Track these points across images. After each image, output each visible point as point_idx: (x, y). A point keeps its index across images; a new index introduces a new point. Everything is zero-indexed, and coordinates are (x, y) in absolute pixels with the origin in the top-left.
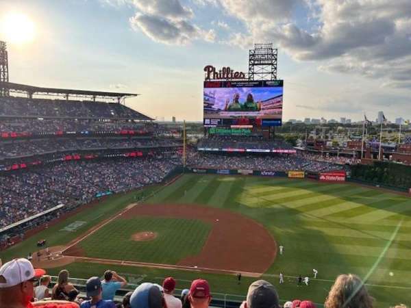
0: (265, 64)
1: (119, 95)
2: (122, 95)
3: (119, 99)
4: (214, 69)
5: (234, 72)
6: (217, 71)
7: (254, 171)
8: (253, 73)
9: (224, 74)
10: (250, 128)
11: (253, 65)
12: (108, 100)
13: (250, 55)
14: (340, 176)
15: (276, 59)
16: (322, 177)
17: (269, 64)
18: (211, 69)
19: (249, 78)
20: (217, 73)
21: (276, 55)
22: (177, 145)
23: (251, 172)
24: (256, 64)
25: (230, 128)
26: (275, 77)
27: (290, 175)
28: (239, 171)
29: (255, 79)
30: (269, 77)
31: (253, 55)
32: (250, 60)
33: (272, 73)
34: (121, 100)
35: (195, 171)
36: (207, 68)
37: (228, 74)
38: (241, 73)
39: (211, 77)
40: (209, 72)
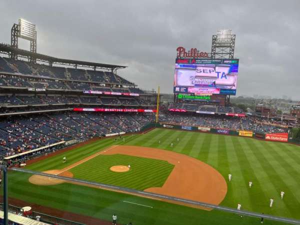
0: (225, 47)
1: (113, 67)
2: (116, 66)
3: (112, 70)
4: (184, 50)
5: (200, 52)
6: (187, 51)
7: (211, 129)
8: (215, 54)
9: (191, 54)
10: (210, 96)
11: (215, 47)
12: (104, 70)
13: (213, 39)
14: (283, 137)
15: (234, 43)
16: (268, 137)
17: (228, 47)
18: (182, 50)
19: (212, 56)
21: (234, 39)
23: (209, 129)
24: (218, 47)
25: (194, 95)
26: (233, 57)
27: (240, 134)
28: (199, 128)
29: (216, 58)
30: (227, 57)
31: (215, 39)
32: (213, 43)
33: (230, 54)
34: (114, 71)
35: (164, 126)
36: (179, 49)
37: (195, 53)
38: (206, 53)
39: (182, 55)
40: (180, 52)
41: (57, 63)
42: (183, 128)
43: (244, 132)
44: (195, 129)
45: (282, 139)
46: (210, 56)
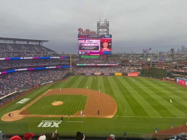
0: (104, 28)
1: (40, 41)
2: (41, 41)
3: (40, 43)
4: (82, 30)
5: (91, 31)
6: (84, 31)
7: (101, 74)
8: (99, 32)
9: (86, 32)
10: (98, 56)
11: (99, 28)
12: (34, 43)
13: (98, 24)
14: (136, 74)
15: (108, 26)
16: (129, 75)
17: (106, 28)
18: (81, 30)
19: (98, 34)
20: (83, 32)
21: (109, 24)
22: (67, 63)
23: (100, 74)
24: (100, 28)
25: (90, 56)
26: (108, 34)
27: (116, 75)
28: (95, 74)
29: (100, 34)
30: (106, 34)
31: (99, 24)
32: (98, 26)
33: (107, 32)
34: (41, 44)
35: (76, 74)
36: (79, 29)
37: (88, 32)
38: (94, 32)
39: (81, 33)
40: (80, 31)
41: (11, 41)
42: (86, 74)
43: (118, 73)
44: (93, 74)
45: (135, 75)
46: (97, 33)
